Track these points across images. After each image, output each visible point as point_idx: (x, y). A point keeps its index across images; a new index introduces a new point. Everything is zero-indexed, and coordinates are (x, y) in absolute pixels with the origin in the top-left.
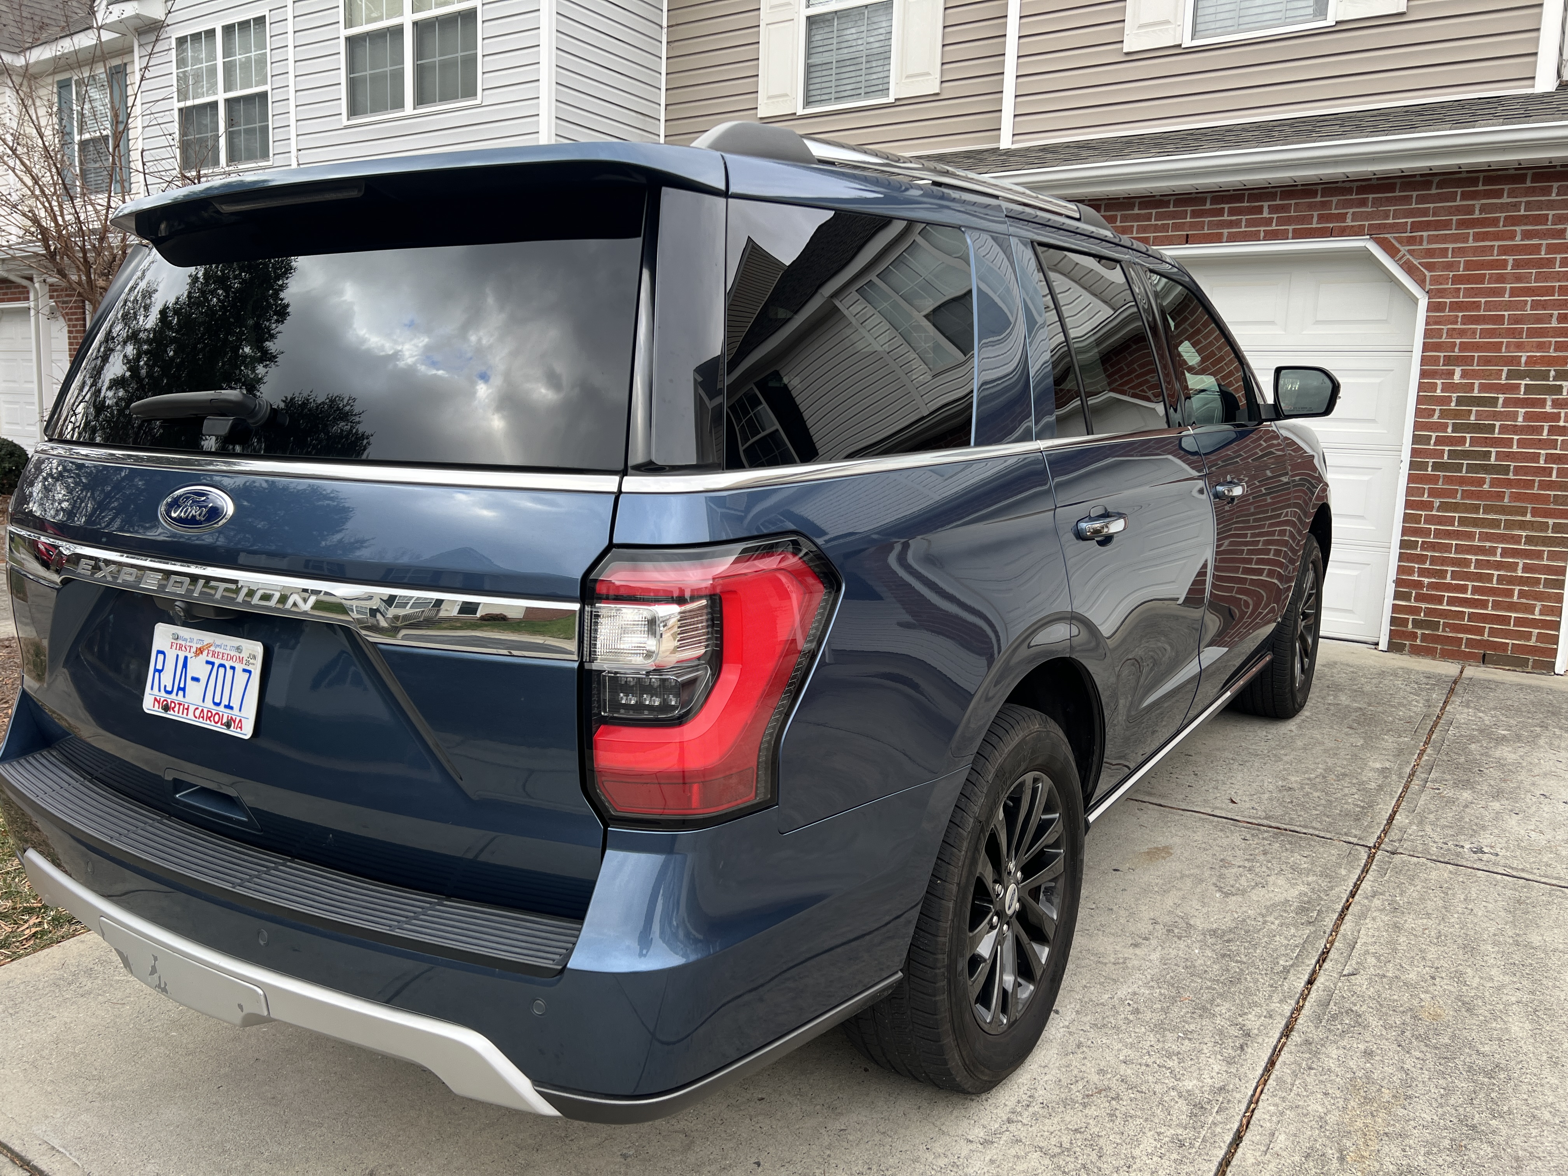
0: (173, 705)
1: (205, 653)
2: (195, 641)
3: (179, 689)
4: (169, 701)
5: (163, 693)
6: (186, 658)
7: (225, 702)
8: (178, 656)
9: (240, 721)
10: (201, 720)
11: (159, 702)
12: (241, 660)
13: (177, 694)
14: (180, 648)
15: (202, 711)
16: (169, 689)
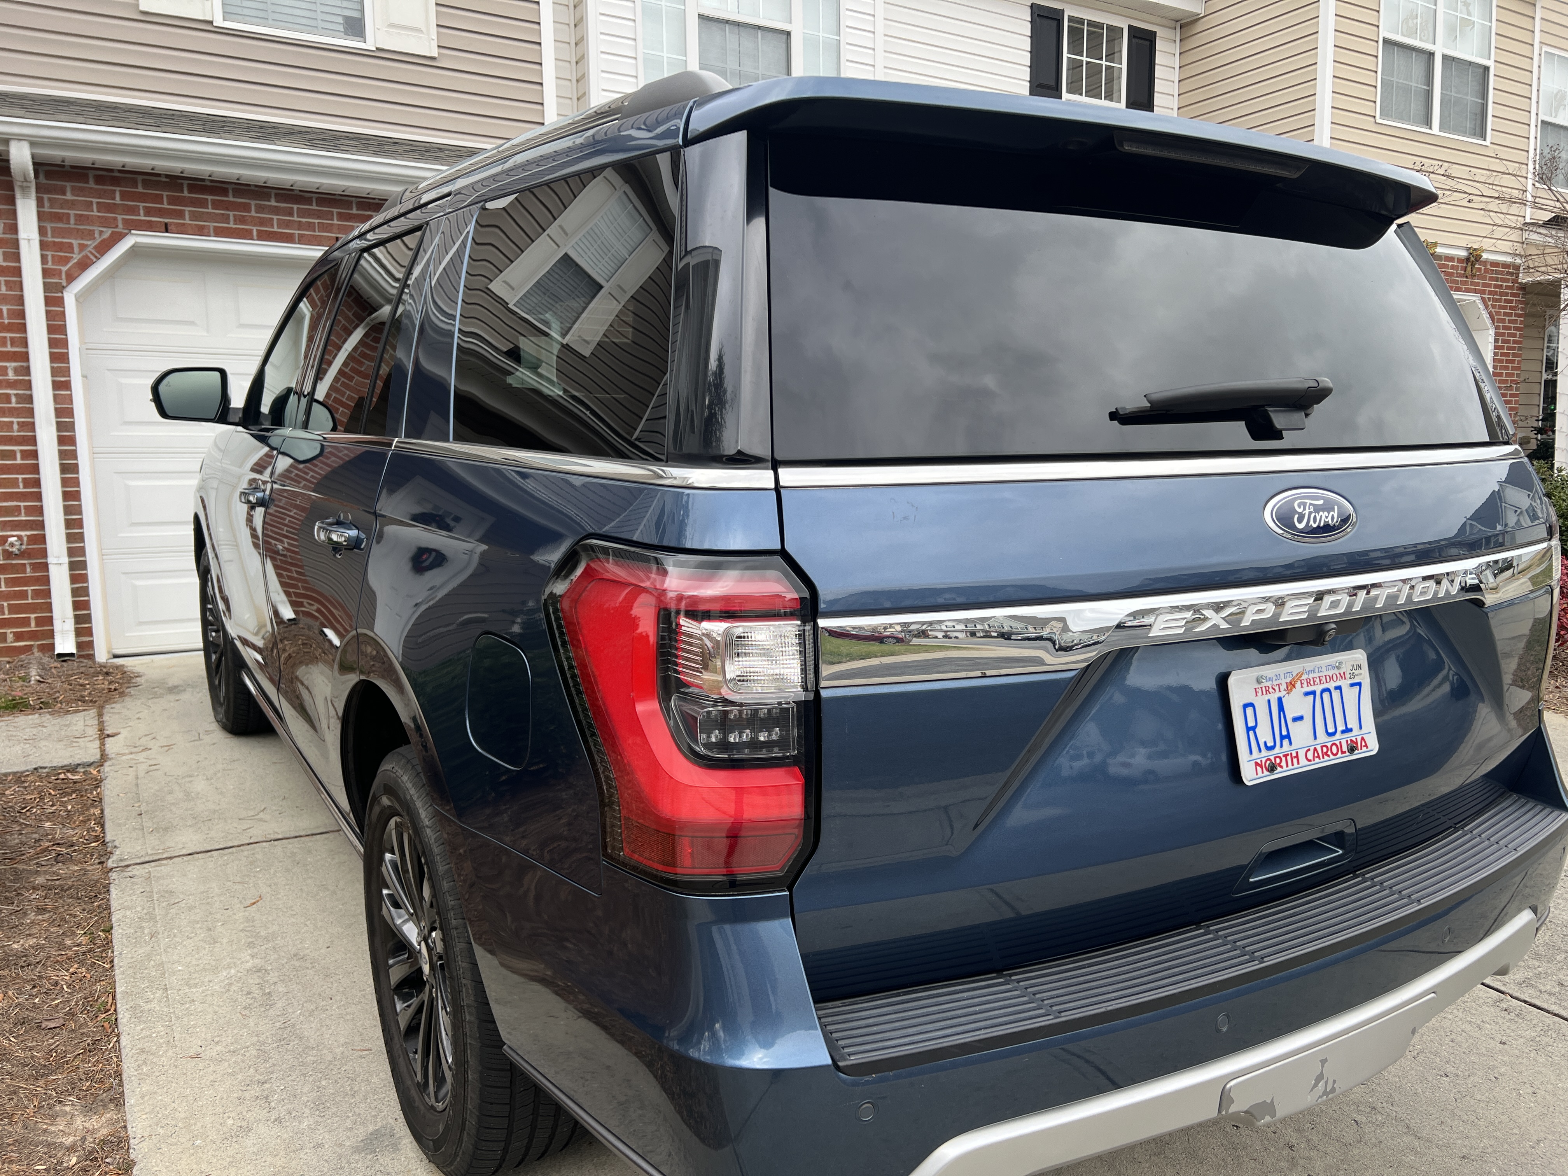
0: (1278, 760)
1: (1298, 684)
2: (1282, 676)
3: (1282, 738)
4: (1272, 758)
5: (1265, 753)
6: (1280, 700)
7: (1341, 727)
8: (1269, 701)
9: (1363, 739)
10: (1317, 760)
11: (1261, 766)
12: (1343, 676)
13: (1281, 746)
14: (1267, 691)
15: (1315, 749)
16: (1270, 744)
